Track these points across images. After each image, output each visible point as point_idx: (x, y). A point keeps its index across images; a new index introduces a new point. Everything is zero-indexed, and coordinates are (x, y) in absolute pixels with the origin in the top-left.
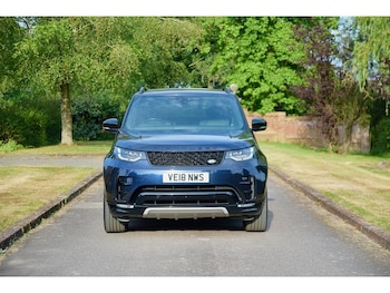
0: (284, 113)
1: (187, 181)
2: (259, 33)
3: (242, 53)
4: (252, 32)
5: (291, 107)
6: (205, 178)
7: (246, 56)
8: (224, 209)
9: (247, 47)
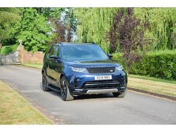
0: (42, 52)
1: (104, 79)
2: (30, 19)
3: (23, 27)
4: (27, 18)
5: (44, 50)
6: (110, 77)
7: (25, 28)
8: (116, 89)
9: (25, 25)
